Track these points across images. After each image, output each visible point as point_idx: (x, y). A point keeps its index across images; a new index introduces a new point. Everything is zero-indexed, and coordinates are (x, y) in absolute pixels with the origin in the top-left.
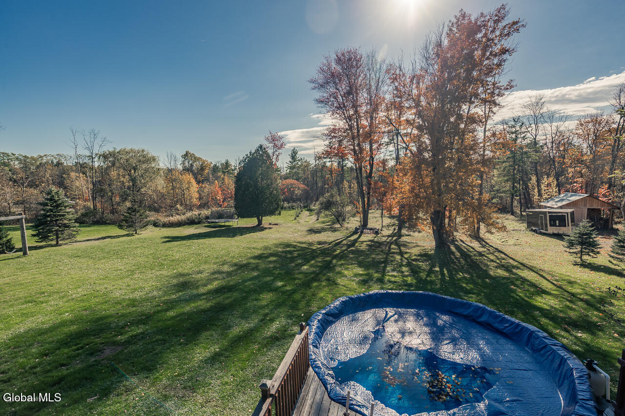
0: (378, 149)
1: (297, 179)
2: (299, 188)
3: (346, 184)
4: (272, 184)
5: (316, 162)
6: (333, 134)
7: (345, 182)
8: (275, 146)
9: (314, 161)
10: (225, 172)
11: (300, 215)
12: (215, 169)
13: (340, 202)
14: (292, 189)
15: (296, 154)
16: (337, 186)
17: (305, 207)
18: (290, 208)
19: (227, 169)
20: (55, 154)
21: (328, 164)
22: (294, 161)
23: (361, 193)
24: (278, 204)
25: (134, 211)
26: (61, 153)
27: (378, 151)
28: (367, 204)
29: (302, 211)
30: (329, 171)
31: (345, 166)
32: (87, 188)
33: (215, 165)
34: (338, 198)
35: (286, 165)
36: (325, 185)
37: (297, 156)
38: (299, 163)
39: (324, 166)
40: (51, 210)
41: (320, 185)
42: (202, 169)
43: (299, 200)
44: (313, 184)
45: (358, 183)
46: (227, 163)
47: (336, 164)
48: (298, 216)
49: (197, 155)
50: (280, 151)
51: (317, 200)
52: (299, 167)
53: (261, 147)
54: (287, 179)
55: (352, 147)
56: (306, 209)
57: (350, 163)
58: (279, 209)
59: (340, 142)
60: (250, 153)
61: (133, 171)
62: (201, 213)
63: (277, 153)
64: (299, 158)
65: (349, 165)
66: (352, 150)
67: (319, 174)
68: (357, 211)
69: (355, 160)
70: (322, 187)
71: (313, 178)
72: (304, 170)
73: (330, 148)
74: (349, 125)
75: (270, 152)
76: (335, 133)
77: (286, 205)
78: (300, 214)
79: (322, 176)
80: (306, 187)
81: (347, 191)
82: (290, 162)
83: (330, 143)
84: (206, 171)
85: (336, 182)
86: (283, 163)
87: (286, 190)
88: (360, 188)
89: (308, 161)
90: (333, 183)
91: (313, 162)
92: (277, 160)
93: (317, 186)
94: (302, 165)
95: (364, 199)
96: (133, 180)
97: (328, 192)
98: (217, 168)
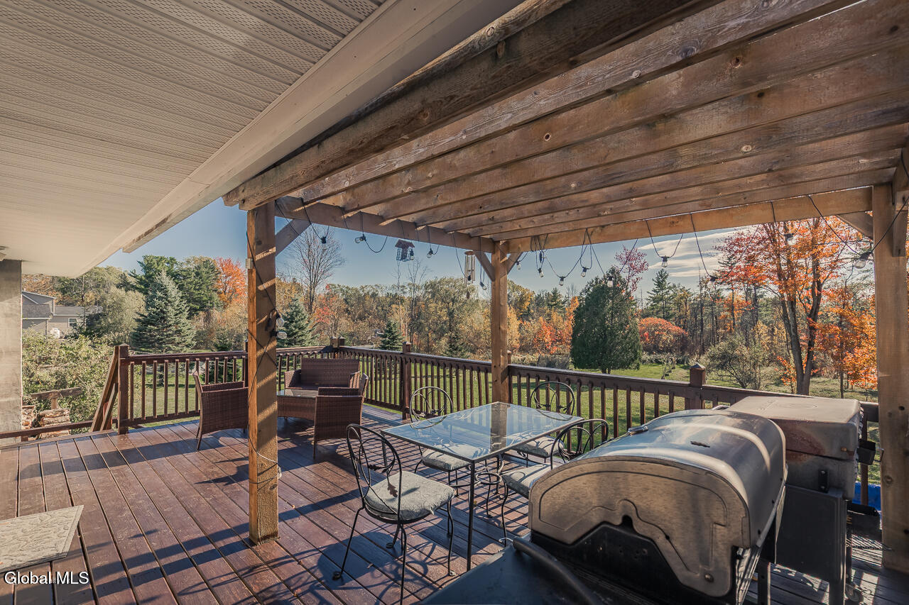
0: (833, 268)
1: (667, 318)
2: (670, 331)
3: (762, 328)
4: (628, 323)
5: (701, 290)
6: (736, 248)
7: (760, 324)
8: (632, 267)
9: (699, 289)
10: (552, 306)
11: (670, 374)
12: (539, 301)
13: (748, 356)
14: (656, 333)
15: (666, 277)
16: (742, 330)
17: (678, 362)
18: (652, 362)
19: (555, 301)
20: (373, 284)
21: (726, 294)
22: (662, 289)
23: (795, 344)
24: (635, 352)
25: (455, 350)
26: (378, 283)
27: (832, 272)
28: (807, 363)
29: (674, 368)
30: (728, 305)
31: (761, 296)
32: (404, 322)
33: (539, 296)
34: (745, 351)
35: (647, 296)
36: (718, 328)
37: (667, 281)
38: (671, 293)
39: (717, 297)
40: (388, 343)
41: (708, 327)
42: (522, 301)
43: (669, 350)
44: (696, 326)
45: (787, 325)
46: (555, 292)
47: (742, 293)
48: (667, 375)
49: (517, 283)
50: (639, 275)
51: (702, 352)
52: (669, 299)
53: (613, 271)
54: (648, 316)
55: (775, 267)
56: (682, 365)
57: (770, 291)
58: (637, 361)
59: (751, 259)
60: (597, 279)
61: (451, 303)
62: (524, 359)
63: (634, 278)
64: (671, 285)
65: (770, 295)
66: (773, 271)
67: (706, 310)
68: (785, 376)
69: (780, 287)
70: (713, 332)
71: (696, 317)
72: (678, 304)
73: (731, 268)
74: (768, 232)
75: (624, 276)
76: (739, 246)
77: (645, 356)
78: (670, 372)
79: (712, 314)
80: (682, 331)
81: (766, 339)
82: (655, 291)
83: (729, 259)
84: (527, 304)
85: (741, 324)
86: (643, 293)
87: (645, 333)
88: (791, 334)
89: (686, 289)
90: (734, 324)
91: (695, 290)
92: (634, 288)
93: (702, 329)
94: (675, 295)
95: (800, 354)
96: (451, 314)
97: (724, 339)
98: (542, 299)
